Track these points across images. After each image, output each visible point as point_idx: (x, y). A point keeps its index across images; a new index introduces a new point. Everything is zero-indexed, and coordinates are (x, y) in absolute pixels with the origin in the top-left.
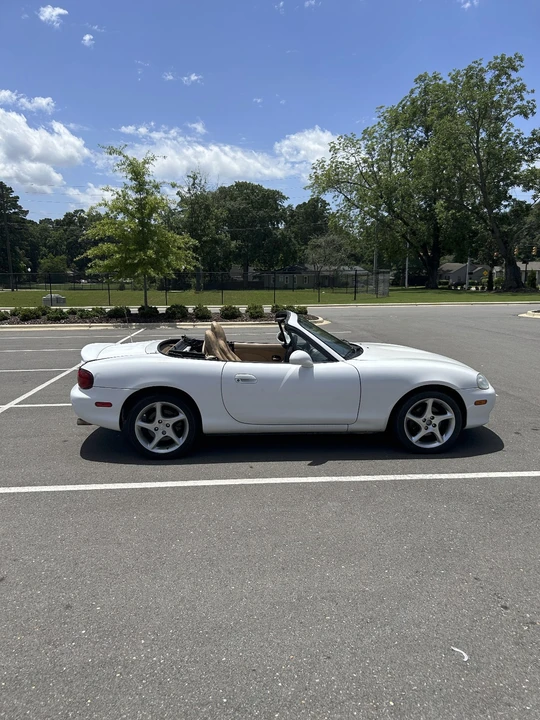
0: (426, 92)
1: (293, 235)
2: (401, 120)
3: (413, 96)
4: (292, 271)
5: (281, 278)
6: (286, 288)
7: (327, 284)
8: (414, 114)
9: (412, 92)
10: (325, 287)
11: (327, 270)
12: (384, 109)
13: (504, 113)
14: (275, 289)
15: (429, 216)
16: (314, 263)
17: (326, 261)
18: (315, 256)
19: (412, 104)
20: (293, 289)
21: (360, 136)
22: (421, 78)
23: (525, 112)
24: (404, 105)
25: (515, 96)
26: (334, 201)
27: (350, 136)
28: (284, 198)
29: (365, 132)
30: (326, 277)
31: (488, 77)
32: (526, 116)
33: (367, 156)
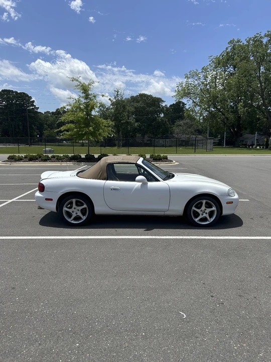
0: (234, 48)
1: (167, 120)
2: (222, 62)
3: (228, 51)
4: (167, 138)
5: (161, 141)
6: (163, 146)
7: (184, 144)
8: (228, 60)
9: (227, 49)
10: (183, 146)
11: (184, 137)
12: (212, 57)
14: (154, 146)
15: (235, 111)
16: (177, 134)
17: (183, 133)
18: (177, 130)
19: (227, 55)
20: (166, 147)
21: (200, 71)
22: (231, 42)
24: (223, 55)
26: (188, 103)
27: (195, 71)
28: (163, 101)
29: (203, 68)
30: (183, 141)
31: (265, 40)
33: (204, 81)
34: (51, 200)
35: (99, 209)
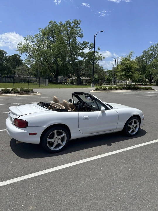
0: (52, 26)
1: (10, 65)
3: (49, 27)
4: (11, 77)
5: (7, 79)
6: (9, 82)
7: (22, 81)
8: (50, 32)
9: (48, 26)
10: (22, 82)
11: (22, 77)
12: (41, 29)
13: (76, 36)
16: (18, 75)
17: (22, 74)
18: (18, 73)
19: (49, 29)
21: (34, 36)
22: (51, 22)
23: (81, 36)
24: (46, 29)
25: (79, 32)
27: (31, 36)
28: (6, 53)
29: (35, 35)
30: (22, 79)
31: (72, 25)
32: (81, 37)
33: (36, 43)
34: (36, 134)
35: (74, 135)
